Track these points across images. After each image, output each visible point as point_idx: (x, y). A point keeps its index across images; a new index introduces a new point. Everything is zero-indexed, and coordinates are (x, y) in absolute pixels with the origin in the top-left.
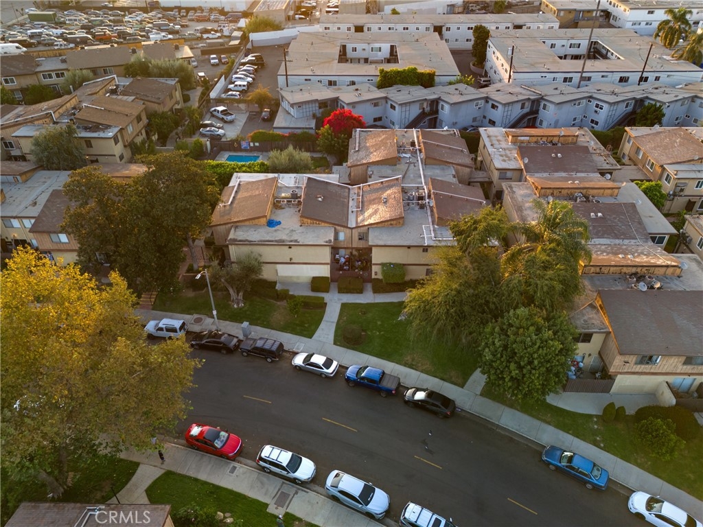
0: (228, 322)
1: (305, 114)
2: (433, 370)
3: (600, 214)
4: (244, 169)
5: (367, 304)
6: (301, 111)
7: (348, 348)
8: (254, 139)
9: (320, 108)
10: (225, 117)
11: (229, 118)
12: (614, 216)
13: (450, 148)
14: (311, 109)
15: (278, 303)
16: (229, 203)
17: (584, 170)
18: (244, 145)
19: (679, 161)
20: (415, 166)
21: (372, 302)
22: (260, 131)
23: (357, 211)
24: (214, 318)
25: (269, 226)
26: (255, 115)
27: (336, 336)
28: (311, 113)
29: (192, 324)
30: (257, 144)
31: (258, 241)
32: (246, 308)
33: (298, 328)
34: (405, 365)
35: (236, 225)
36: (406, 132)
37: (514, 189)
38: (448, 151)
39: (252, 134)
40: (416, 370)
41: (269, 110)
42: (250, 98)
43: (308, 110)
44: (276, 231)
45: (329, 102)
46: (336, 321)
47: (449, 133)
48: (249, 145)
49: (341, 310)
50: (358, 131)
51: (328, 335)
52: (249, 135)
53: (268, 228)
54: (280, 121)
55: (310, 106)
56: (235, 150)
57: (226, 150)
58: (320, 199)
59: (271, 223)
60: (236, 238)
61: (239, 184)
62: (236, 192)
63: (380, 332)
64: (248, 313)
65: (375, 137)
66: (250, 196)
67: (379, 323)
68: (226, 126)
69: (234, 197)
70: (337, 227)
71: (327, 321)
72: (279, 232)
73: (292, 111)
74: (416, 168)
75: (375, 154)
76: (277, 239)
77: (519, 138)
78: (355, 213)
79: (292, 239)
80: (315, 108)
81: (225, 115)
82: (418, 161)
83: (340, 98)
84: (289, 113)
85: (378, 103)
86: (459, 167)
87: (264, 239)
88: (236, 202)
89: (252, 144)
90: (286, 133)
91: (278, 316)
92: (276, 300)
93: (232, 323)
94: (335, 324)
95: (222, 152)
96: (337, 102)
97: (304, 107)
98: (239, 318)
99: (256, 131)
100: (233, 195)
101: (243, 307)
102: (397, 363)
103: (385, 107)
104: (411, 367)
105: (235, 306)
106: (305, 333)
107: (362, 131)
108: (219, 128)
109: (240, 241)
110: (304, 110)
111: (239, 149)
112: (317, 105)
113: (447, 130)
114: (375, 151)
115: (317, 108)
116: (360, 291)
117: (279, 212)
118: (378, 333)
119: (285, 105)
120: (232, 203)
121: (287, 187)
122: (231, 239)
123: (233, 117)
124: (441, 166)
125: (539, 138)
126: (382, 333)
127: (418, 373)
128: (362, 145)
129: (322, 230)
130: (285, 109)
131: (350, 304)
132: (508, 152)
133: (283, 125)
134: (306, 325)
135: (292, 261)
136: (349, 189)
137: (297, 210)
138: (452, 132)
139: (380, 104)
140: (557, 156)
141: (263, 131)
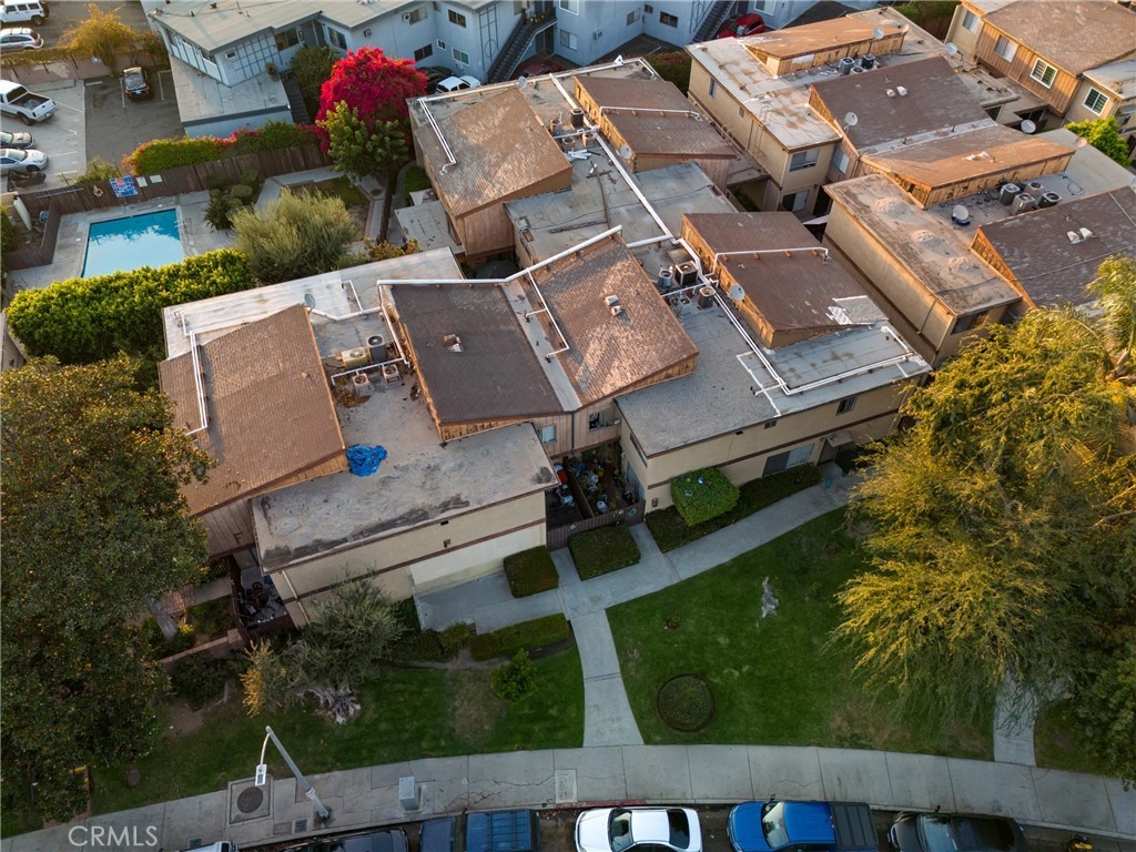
0: (337, 774)
1: (247, 69)
2: (908, 735)
3: (1086, 232)
4: (182, 285)
5: (667, 590)
6: (237, 65)
7: (686, 742)
8: (143, 168)
9: (280, 47)
10: (27, 111)
11: (40, 111)
12: (1111, 228)
13: (665, 115)
14: (260, 55)
15: (449, 665)
16: (204, 426)
17: (961, 115)
18: (120, 187)
19: (1108, 58)
20: (614, 181)
21: (675, 581)
22: (156, 142)
23: (561, 356)
24: (293, 775)
25: (359, 474)
26: (103, 87)
27: (640, 718)
28: (262, 64)
29: (238, 819)
30: (156, 179)
31: (355, 536)
32: (370, 715)
33: (536, 728)
34: (842, 742)
35: (263, 499)
36: (536, 86)
37: (864, 199)
38: (666, 123)
39: (134, 155)
40: (871, 748)
41: (137, 69)
42: (74, 44)
43: (252, 58)
44: (384, 482)
45: (298, 29)
46: (618, 670)
47: (630, 72)
48: (136, 184)
49: (614, 632)
50: (424, 106)
51: (619, 719)
52: (129, 159)
53: (355, 478)
54: (192, 102)
55: (257, 46)
56: (100, 205)
57: (75, 210)
58: (456, 348)
59: (361, 461)
60: (282, 544)
61: (200, 348)
62: (204, 376)
63: (738, 667)
64: (383, 726)
65: (478, 118)
66: (257, 385)
67: (723, 640)
68: (39, 134)
69: (208, 399)
70: (536, 420)
71: (597, 678)
72: (395, 484)
73: (210, 67)
74: (619, 186)
75: (507, 166)
76: (402, 511)
77: (795, 60)
78: (557, 362)
79: (443, 498)
80: (268, 51)
81: (23, 102)
82: (612, 164)
83: (327, 14)
84: (204, 75)
85: (417, 11)
86: (708, 162)
87: (365, 523)
88: (221, 414)
89: (142, 182)
90: (226, 133)
91: (467, 710)
92: (439, 661)
93: (350, 773)
94: (619, 682)
95: (64, 219)
96: (319, 27)
97: (242, 53)
98: (364, 753)
99: (143, 147)
100: (200, 394)
101: (363, 713)
102: (820, 745)
103: (436, 21)
104: (856, 742)
105: (340, 719)
106: (560, 735)
107: (434, 103)
108: (23, 146)
109: (302, 551)
110: (245, 61)
111: (110, 200)
112: (272, 41)
113: (624, 66)
114: (504, 159)
115: (275, 50)
116: (631, 557)
117: (360, 413)
118: (737, 673)
119: (179, 52)
120: (210, 420)
121: (335, 322)
122: (268, 553)
123: (48, 105)
124: (671, 168)
125: (833, 52)
126: (746, 668)
127: (880, 755)
128: (459, 143)
129: (509, 444)
130: (188, 64)
131: (628, 604)
132: (786, 101)
133: (205, 111)
134: (553, 712)
135: (449, 546)
136: (499, 287)
137: (407, 391)
138: (637, 69)
139: (422, 15)
140: (897, 91)
141: (165, 142)
